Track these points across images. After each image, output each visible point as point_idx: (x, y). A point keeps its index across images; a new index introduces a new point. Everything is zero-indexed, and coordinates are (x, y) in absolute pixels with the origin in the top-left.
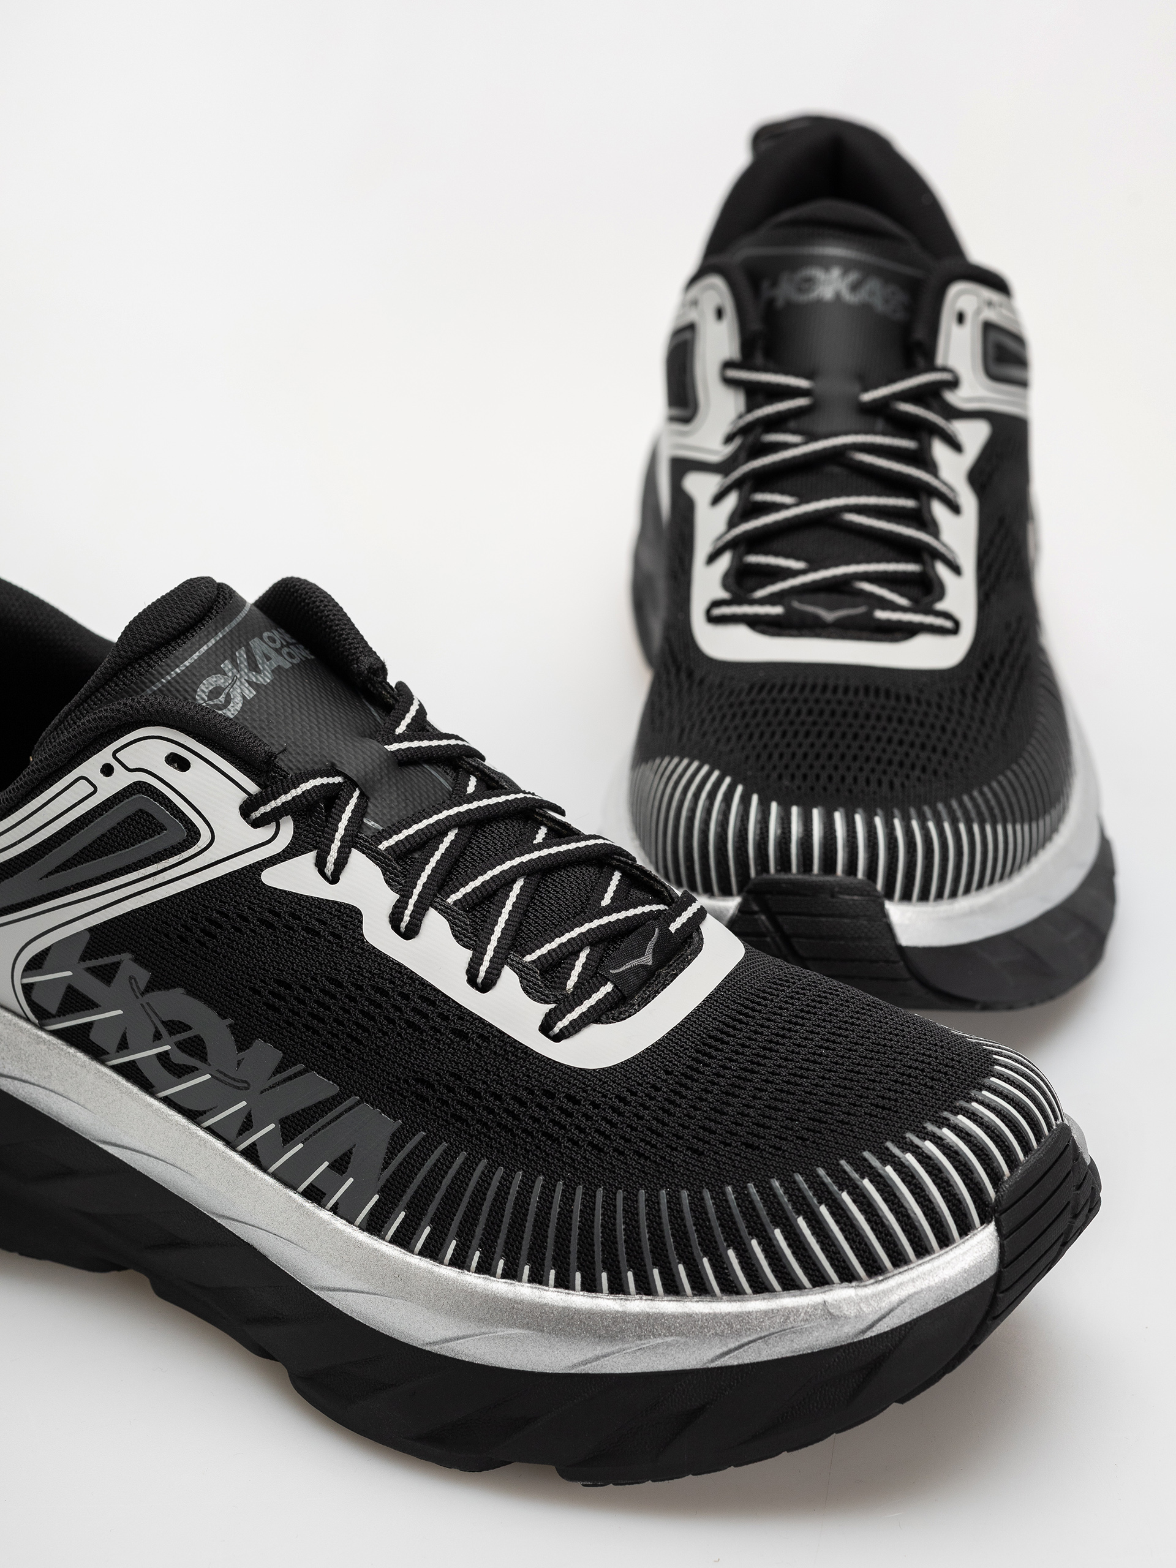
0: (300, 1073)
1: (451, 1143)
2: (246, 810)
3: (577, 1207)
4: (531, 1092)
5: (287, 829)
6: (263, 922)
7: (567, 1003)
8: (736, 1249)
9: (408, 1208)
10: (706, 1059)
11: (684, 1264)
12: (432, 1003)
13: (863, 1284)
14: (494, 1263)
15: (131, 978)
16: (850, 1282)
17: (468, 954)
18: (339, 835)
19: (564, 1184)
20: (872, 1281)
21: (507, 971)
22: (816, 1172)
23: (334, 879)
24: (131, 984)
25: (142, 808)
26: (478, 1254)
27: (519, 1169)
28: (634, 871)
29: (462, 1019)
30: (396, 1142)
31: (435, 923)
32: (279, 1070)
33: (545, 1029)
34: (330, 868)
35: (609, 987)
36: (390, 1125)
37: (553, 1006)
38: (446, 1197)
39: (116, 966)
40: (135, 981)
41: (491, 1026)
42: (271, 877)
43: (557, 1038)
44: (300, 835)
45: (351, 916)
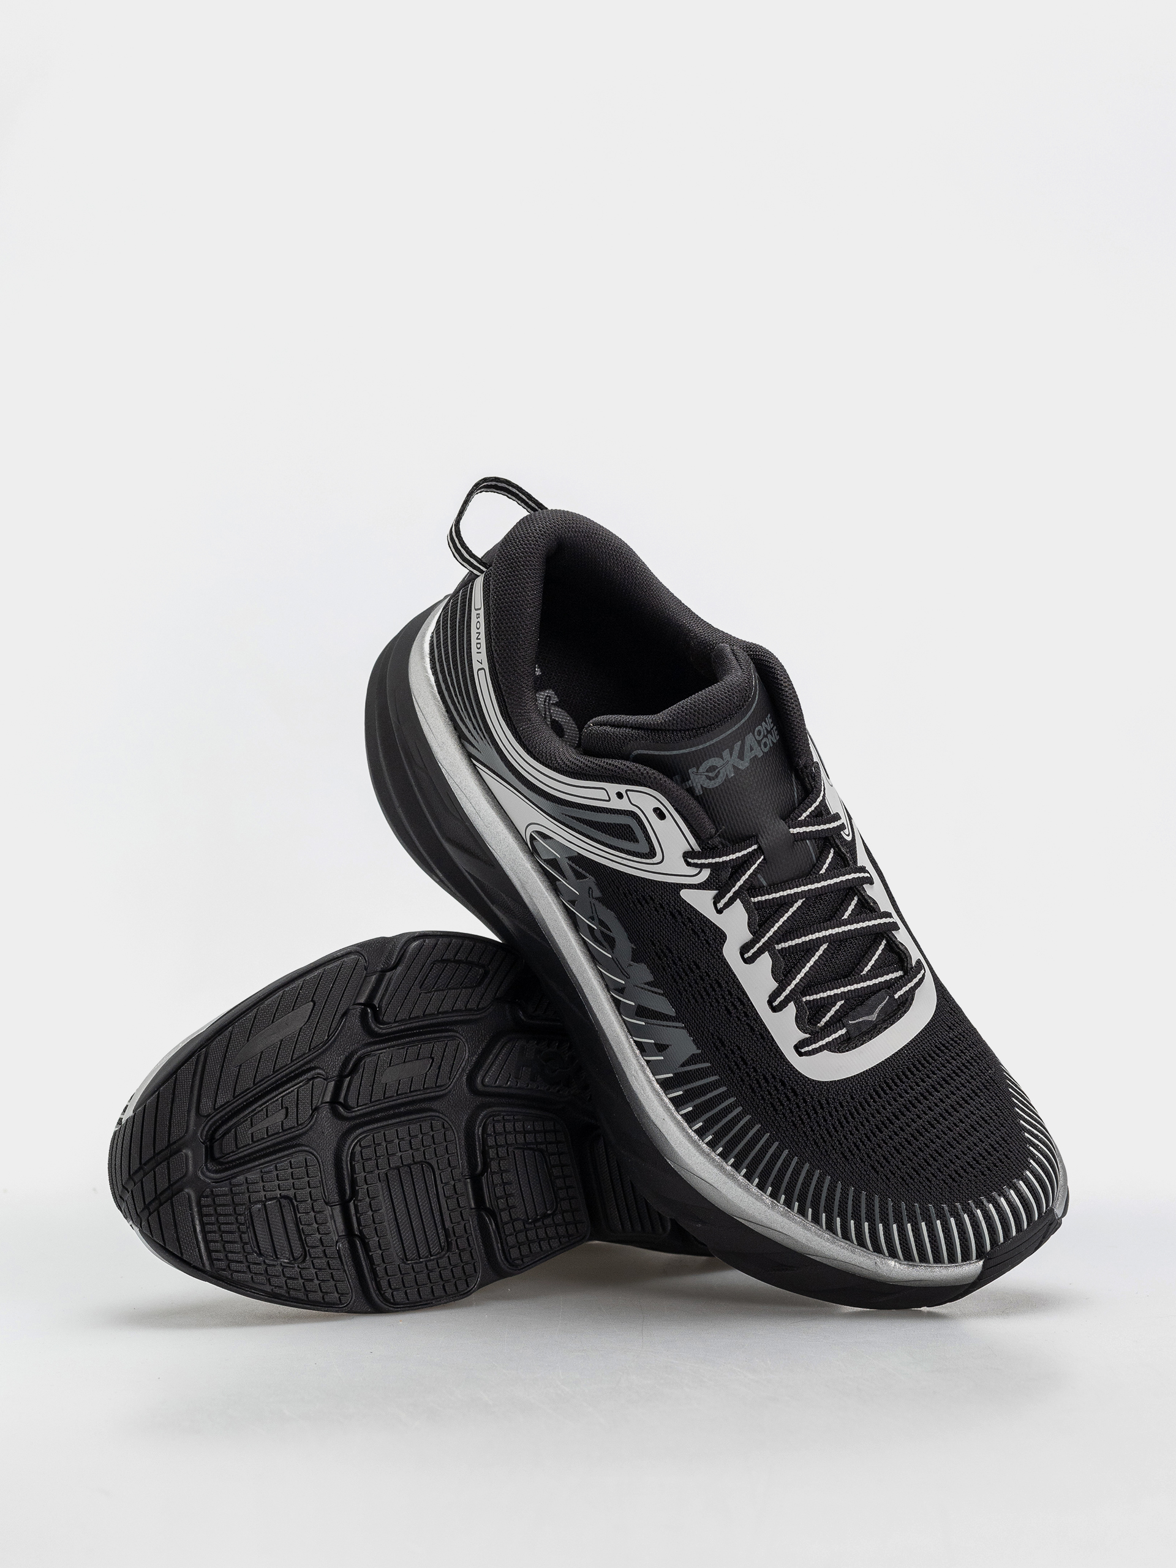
0: (659, 994)
1: (721, 1078)
2: (687, 855)
3: (771, 1151)
4: (774, 1077)
5: (706, 874)
6: (671, 914)
7: (816, 1036)
8: (841, 1219)
9: (686, 1091)
10: (876, 1097)
11: (813, 1209)
12: (742, 1003)
13: (900, 1262)
14: (717, 1146)
15: (590, 888)
16: (894, 1258)
17: (775, 985)
18: (734, 890)
19: (770, 1136)
20: (906, 1263)
21: (792, 1005)
22: (900, 1203)
23: (720, 911)
24: (589, 890)
25: (631, 825)
26: (711, 1137)
27: (750, 1114)
28: (894, 945)
29: (756, 1021)
30: (693, 1059)
31: (765, 961)
32: (647, 984)
33: (798, 1048)
34: (720, 905)
35: (844, 1031)
36: (694, 1050)
37: (808, 1036)
38: (706, 1101)
39: (585, 877)
40: (592, 891)
41: (769, 1033)
42: (684, 894)
43: (801, 1054)
44: (711, 879)
45: (720, 937)
